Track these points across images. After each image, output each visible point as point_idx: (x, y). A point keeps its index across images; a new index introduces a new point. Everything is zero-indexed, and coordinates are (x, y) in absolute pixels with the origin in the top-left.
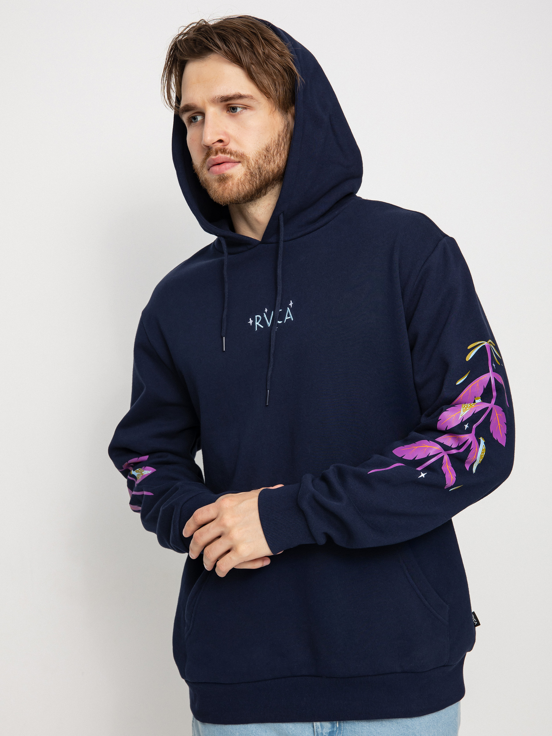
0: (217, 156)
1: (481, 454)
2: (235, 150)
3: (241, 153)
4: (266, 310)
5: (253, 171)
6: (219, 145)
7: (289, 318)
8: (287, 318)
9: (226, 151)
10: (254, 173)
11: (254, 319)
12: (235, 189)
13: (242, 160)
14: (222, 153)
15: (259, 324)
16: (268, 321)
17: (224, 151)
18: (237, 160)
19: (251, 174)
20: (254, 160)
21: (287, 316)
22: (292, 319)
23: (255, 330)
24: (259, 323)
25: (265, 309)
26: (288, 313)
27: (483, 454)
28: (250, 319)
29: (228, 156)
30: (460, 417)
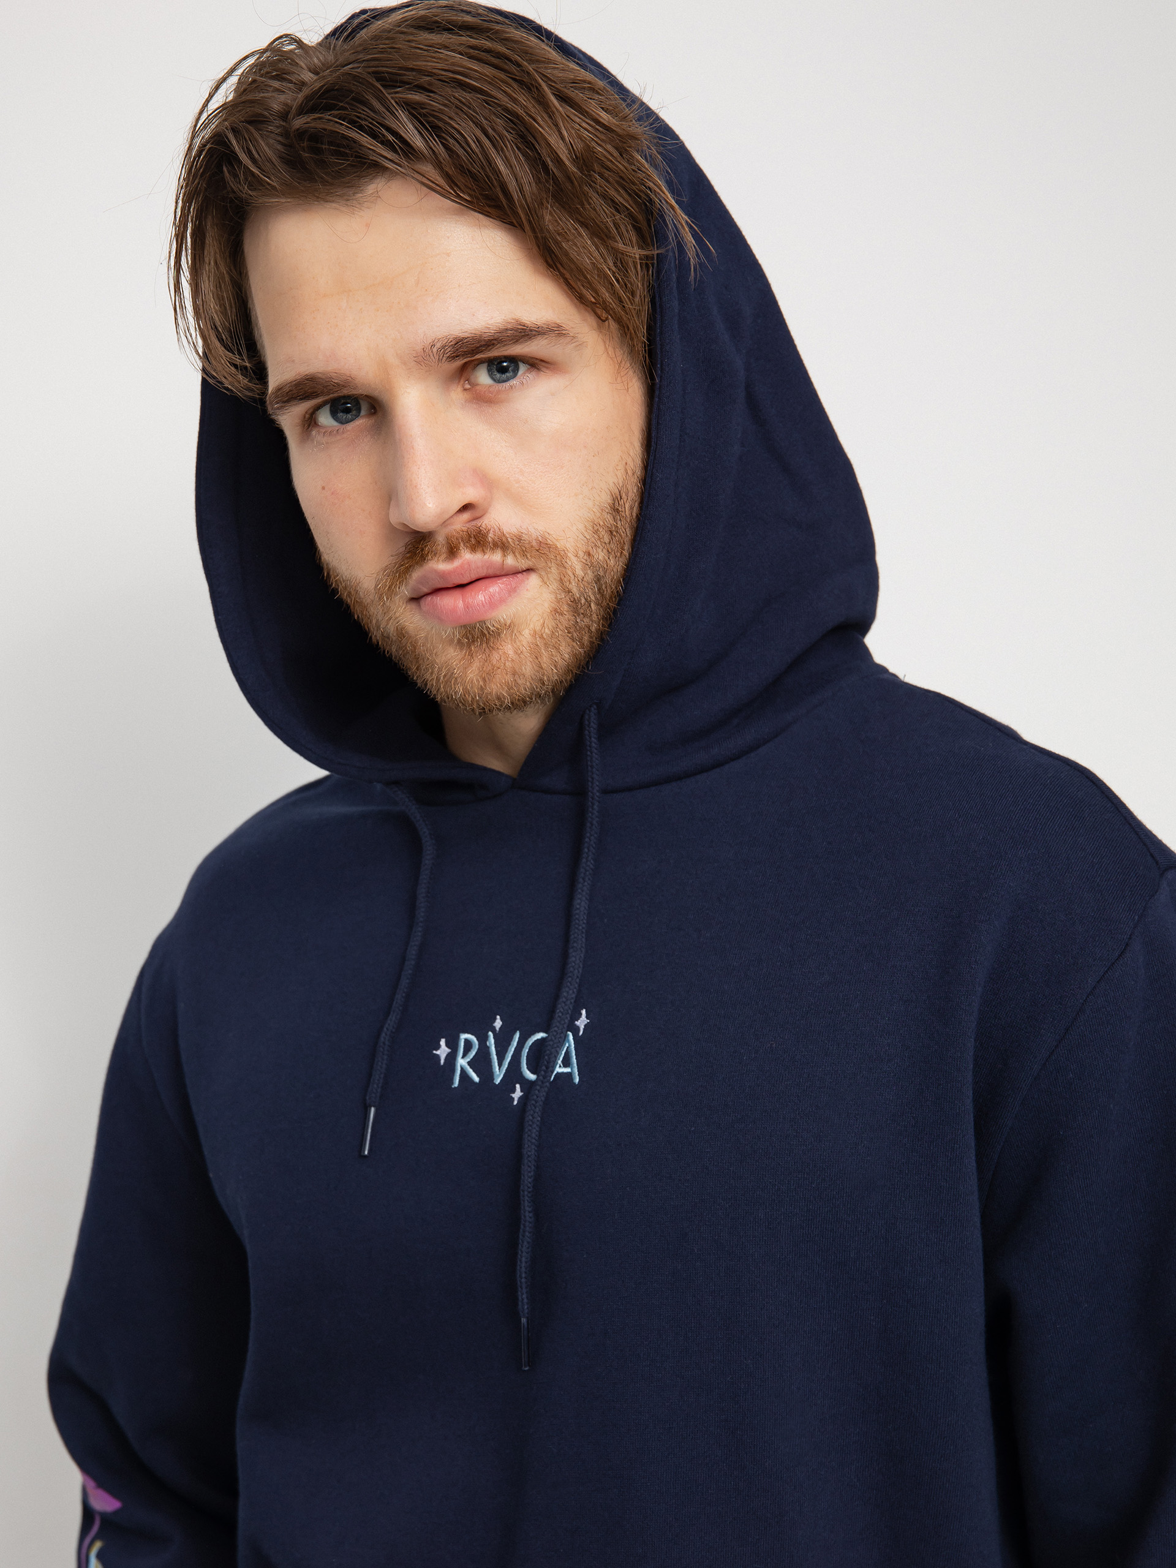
0: (457, 563)
2: (514, 530)
3: (537, 540)
4: (498, 1024)
5: (582, 594)
6: (461, 523)
7: (568, 1070)
8: (559, 1069)
9: (485, 536)
10: (583, 601)
11: (453, 1045)
12: (528, 669)
13: (540, 564)
14: (473, 549)
15: (468, 1067)
16: (496, 1064)
17: (478, 540)
18: (524, 564)
19: (575, 604)
20: (581, 554)
21: (560, 1062)
22: (577, 1080)
23: (453, 1083)
24: (469, 1063)
25: (495, 1019)
26: (567, 1054)
28: (443, 1042)
29: (496, 557)
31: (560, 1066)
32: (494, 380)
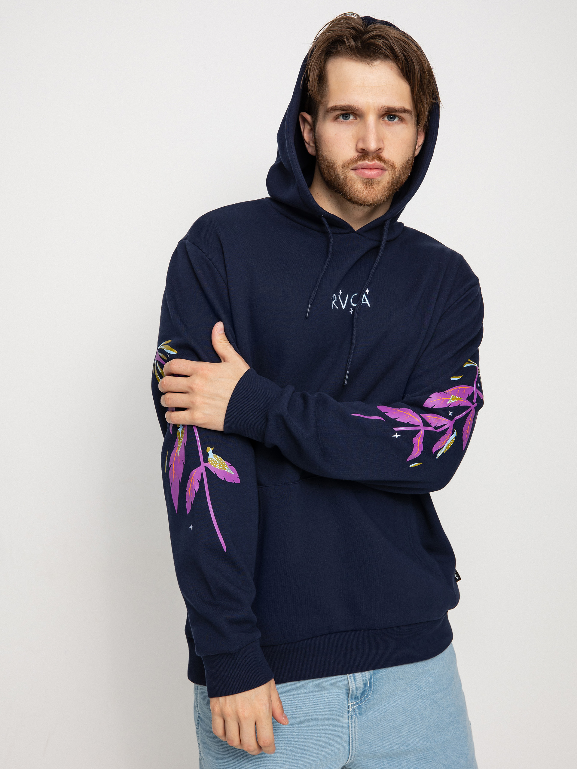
1: (449, 443)
4: (341, 292)
5: (395, 180)
7: (366, 303)
16: (343, 303)
17: (379, 158)
19: (392, 183)
20: (399, 170)
22: (368, 305)
24: (334, 303)
26: (365, 299)
27: (451, 444)
29: (383, 164)
30: (448, 403)
31: (363, 302)
32: (388, 120)
